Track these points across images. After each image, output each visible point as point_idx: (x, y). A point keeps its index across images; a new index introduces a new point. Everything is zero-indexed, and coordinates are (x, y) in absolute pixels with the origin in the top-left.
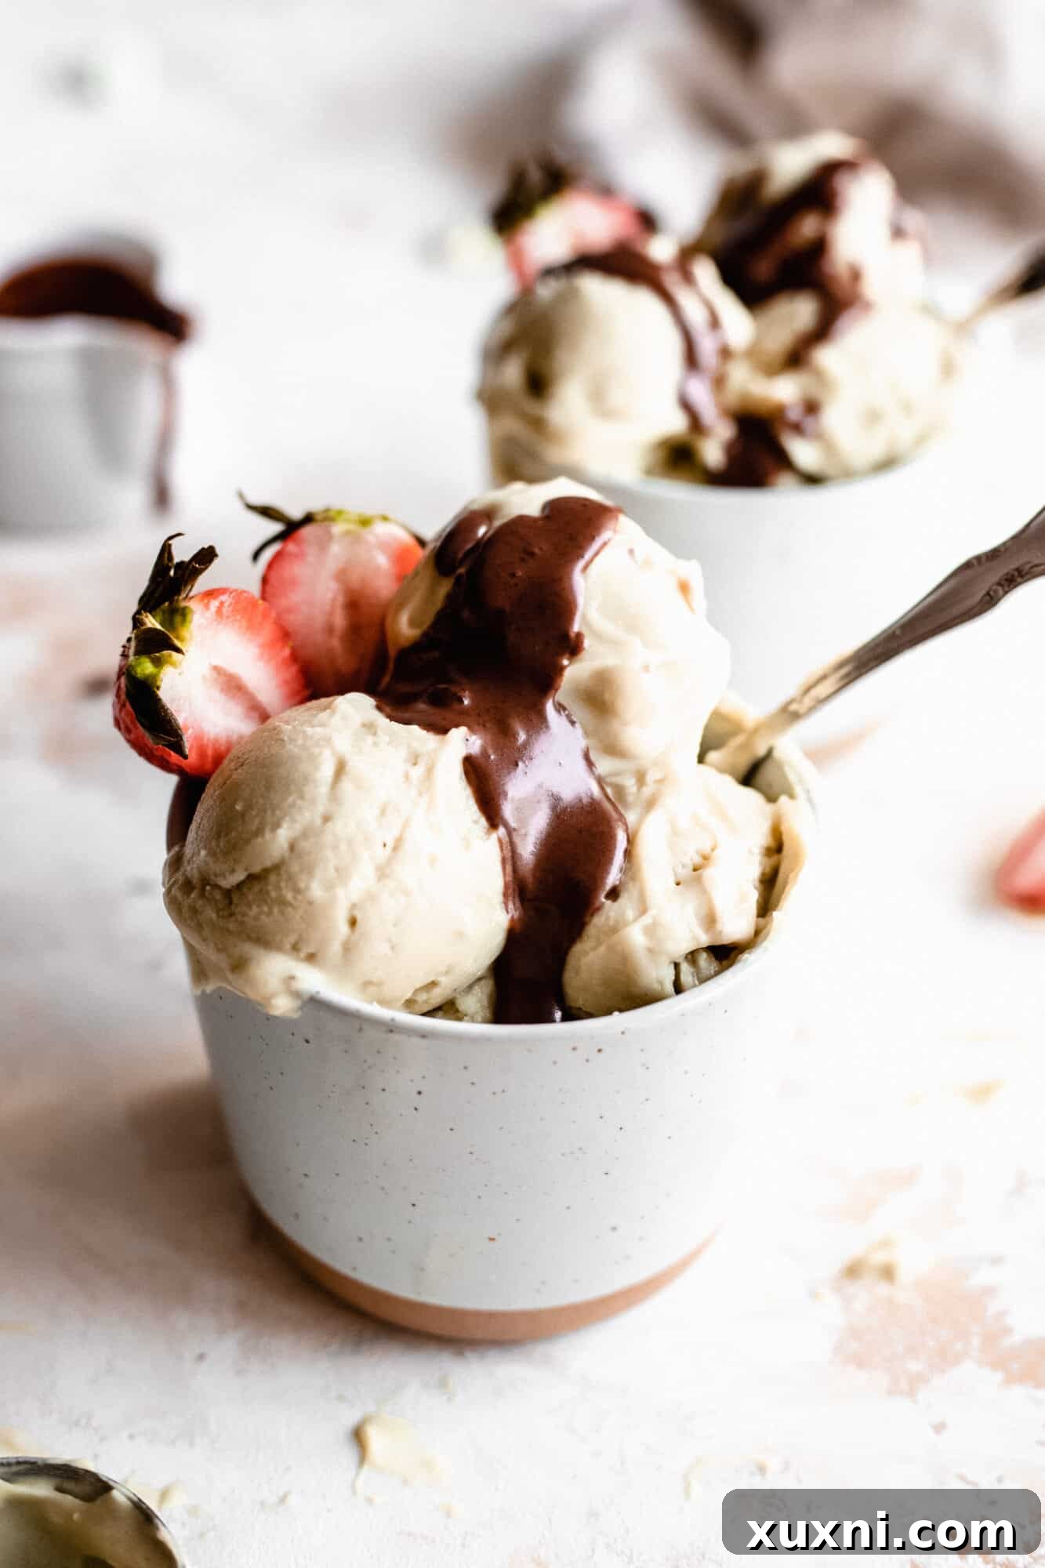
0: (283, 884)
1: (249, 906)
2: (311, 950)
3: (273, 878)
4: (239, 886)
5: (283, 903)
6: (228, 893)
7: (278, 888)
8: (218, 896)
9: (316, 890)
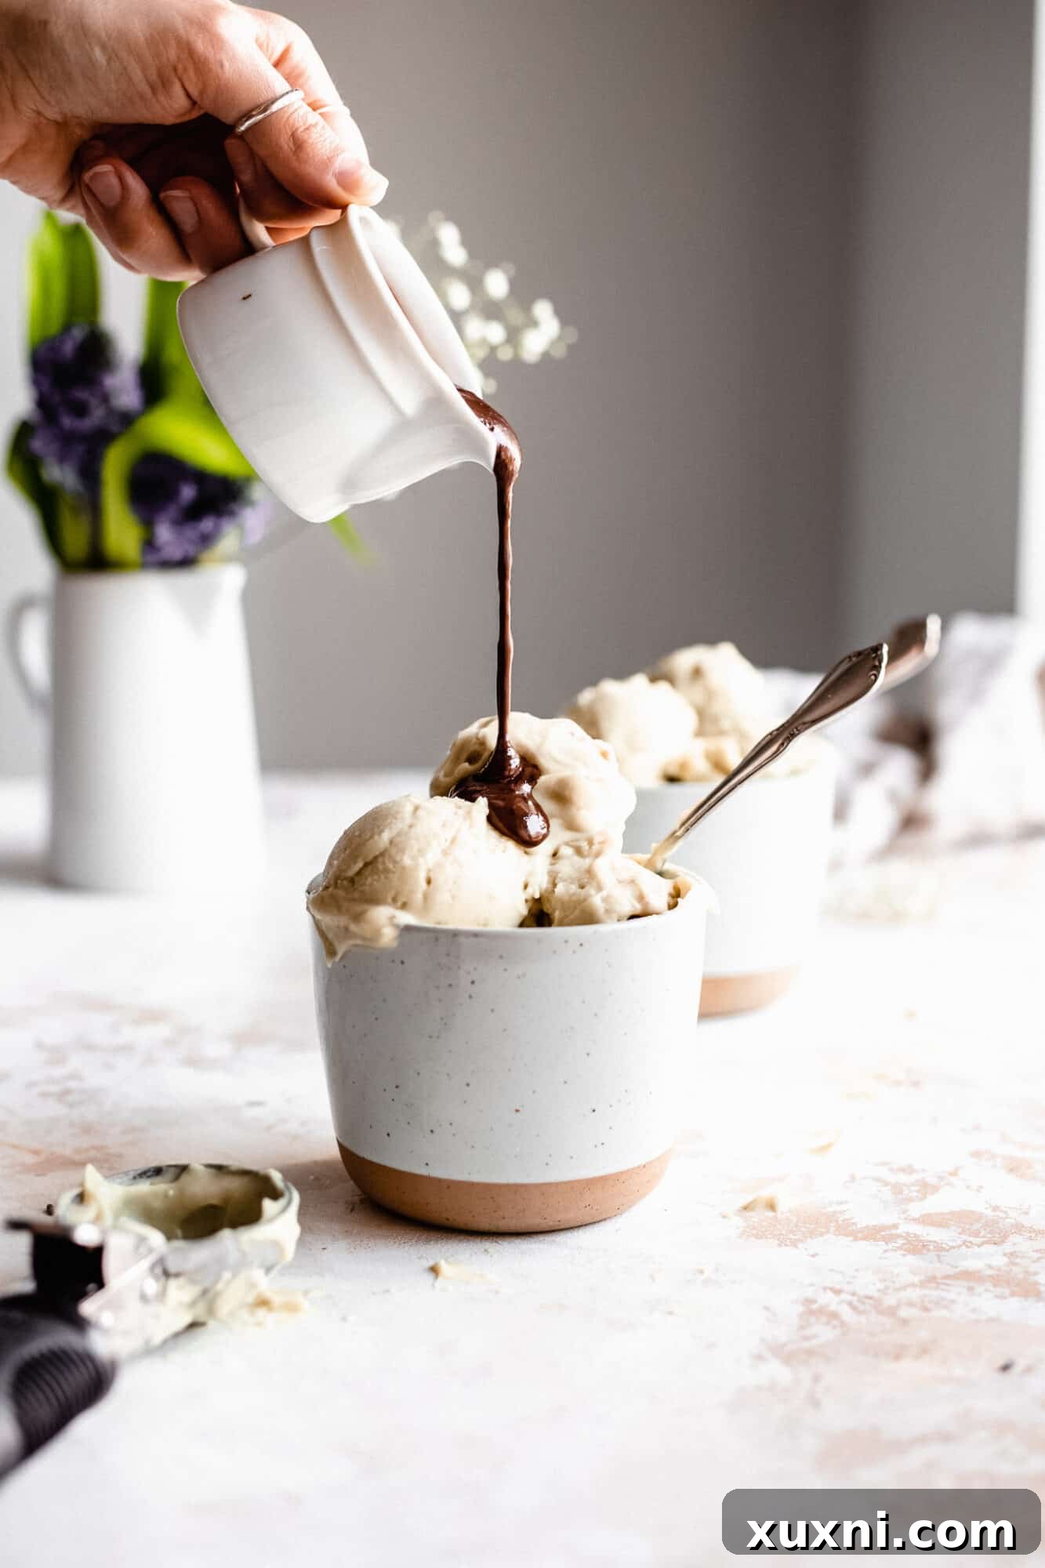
0: (387, 861)
1: (366, 879)
2: (404, 900)
3: (380, 860)
4: (359, 873)
5: (386, 871)
6: (352, 881)
7: (384, 863)
8: (345, 882)
9: (407, 861)
